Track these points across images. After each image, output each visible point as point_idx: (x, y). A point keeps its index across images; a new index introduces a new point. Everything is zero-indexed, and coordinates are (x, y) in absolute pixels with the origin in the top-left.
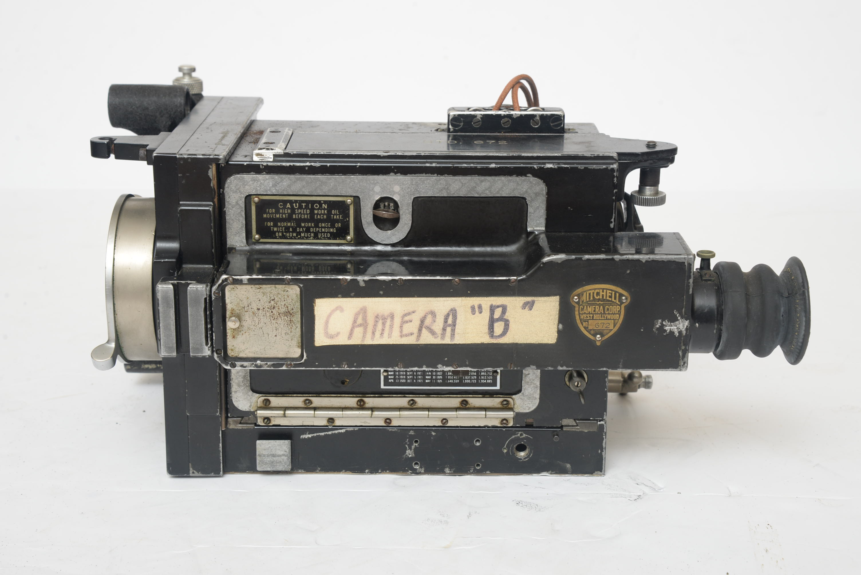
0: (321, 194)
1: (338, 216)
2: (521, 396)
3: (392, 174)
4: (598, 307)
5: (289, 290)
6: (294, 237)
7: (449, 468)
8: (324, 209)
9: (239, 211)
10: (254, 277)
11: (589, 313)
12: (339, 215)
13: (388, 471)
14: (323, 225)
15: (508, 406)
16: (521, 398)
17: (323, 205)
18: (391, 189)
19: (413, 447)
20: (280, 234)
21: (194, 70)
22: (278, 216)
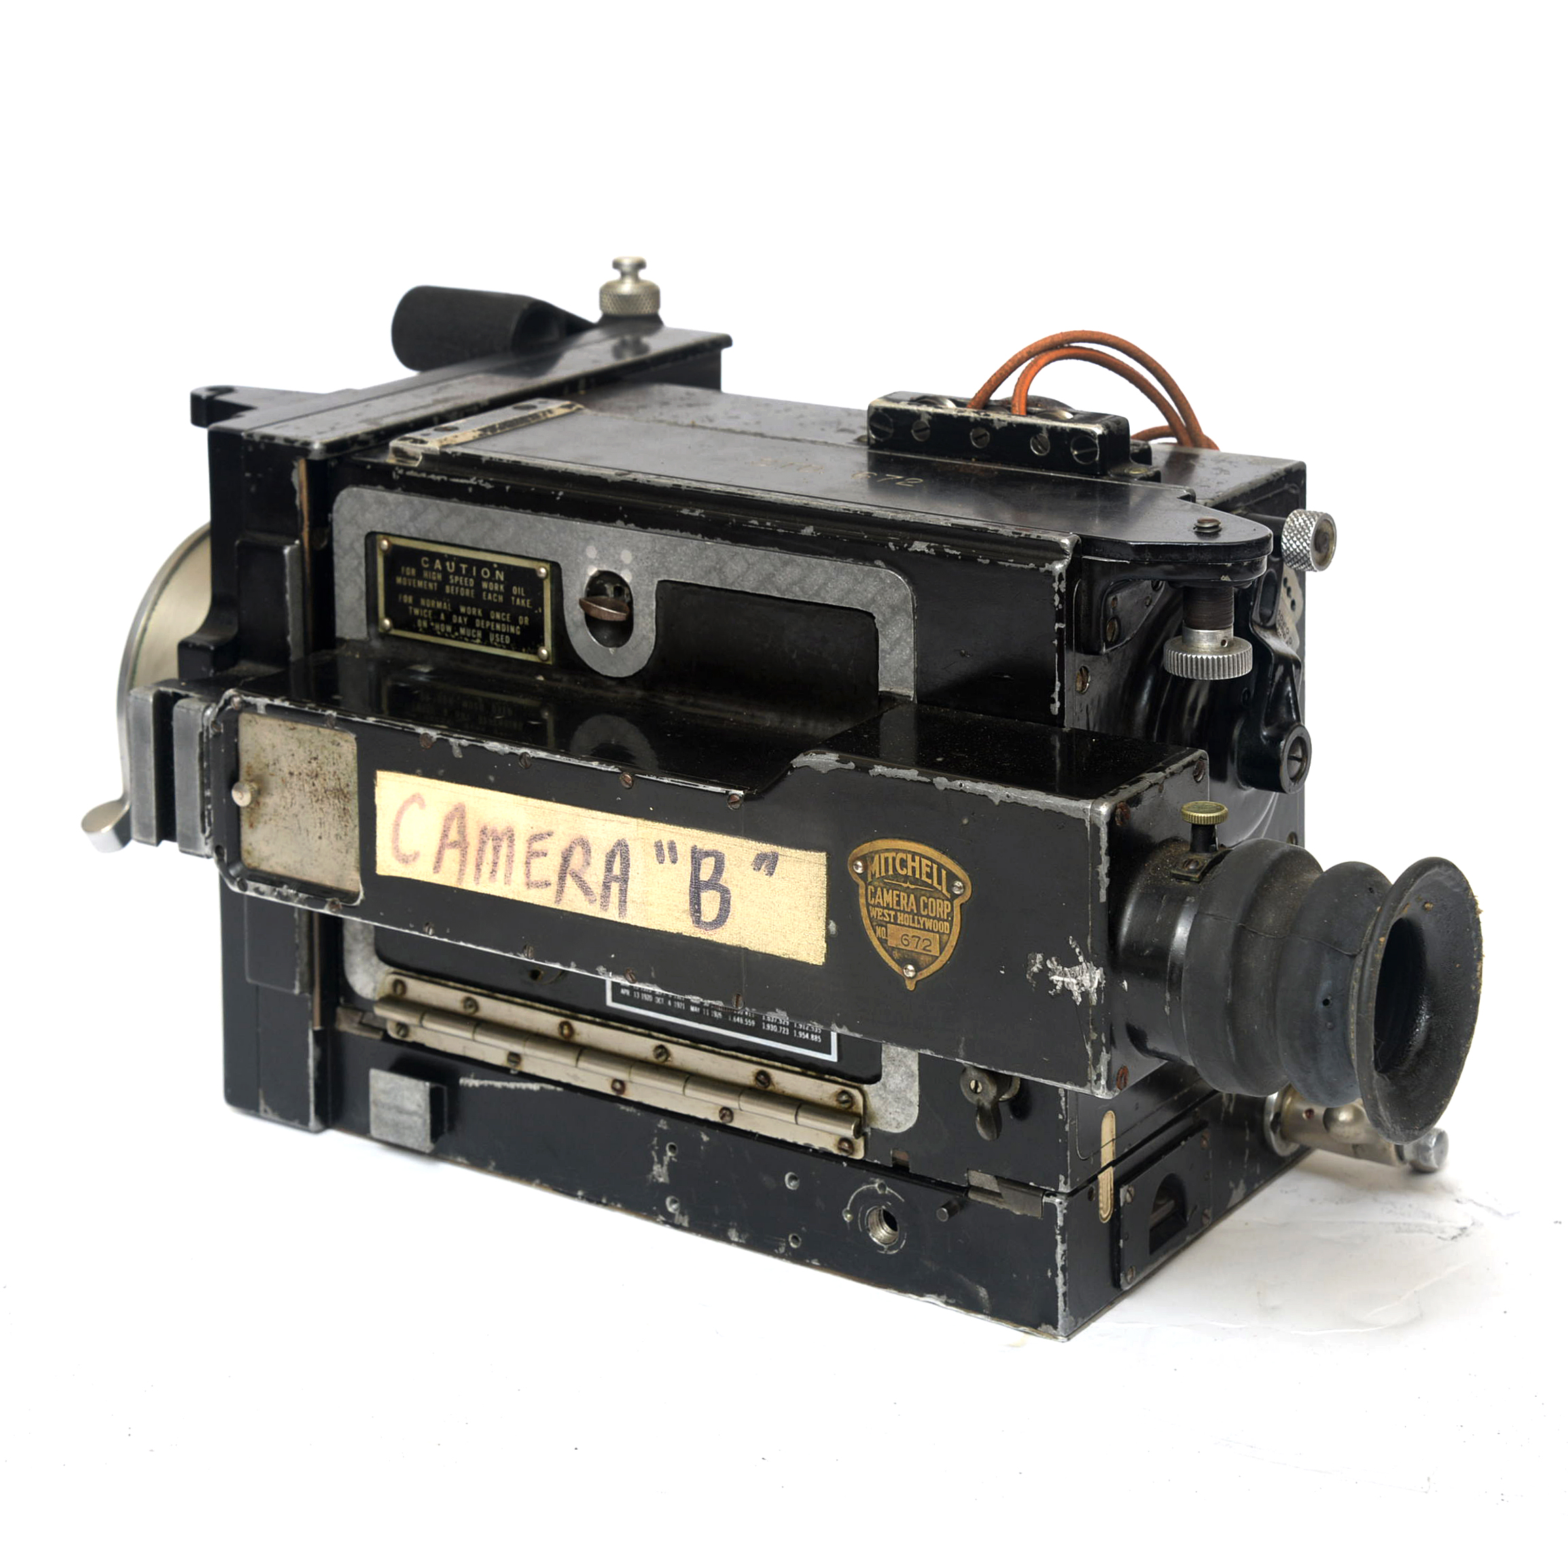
0: (492, 548)
1: (523, 601)
2: (880, 1088)
3: (619, 523)
4: (906, 895)
5: (342, 743)
6: (448, 633)
7: (737, 1231)
8: (499, 582)
9: (356, 562)
11: (887, 908)
12: (526, 598)
13: (619, 1205)
14: (498, 616)
15: (850, 1107)
16: (880, 1096)
17: (497, 572)
18: (617, 556)
19: (666, 1160)
20: (425, 624)
21: (640, 265)
22: (420, 584)
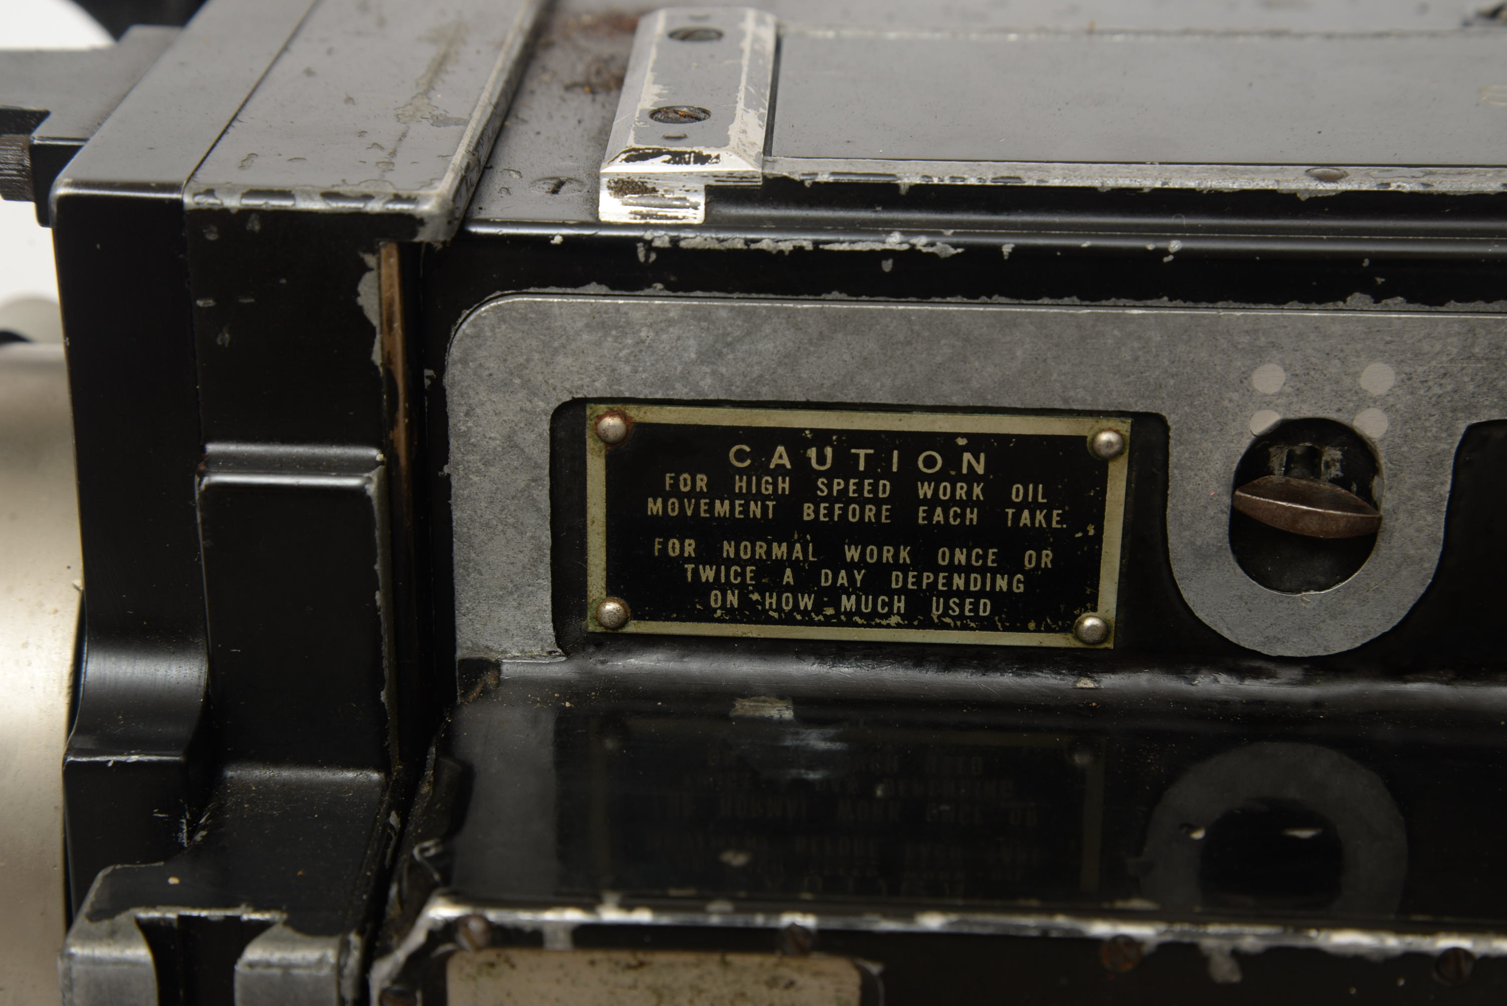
0: (956, 400)
1: (1040, 517)
3: (1357, 299)
5: (802, 980)
6: (805, 612)
8: (972, 477)
9: (522, 480)
10: (611, 915)
12: (1049, 508)
14: (960, 557)
17: (967, 456)
18: (1347, 381)
20: (733, 599)
22: (722, 508)
